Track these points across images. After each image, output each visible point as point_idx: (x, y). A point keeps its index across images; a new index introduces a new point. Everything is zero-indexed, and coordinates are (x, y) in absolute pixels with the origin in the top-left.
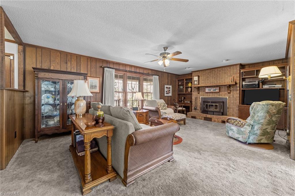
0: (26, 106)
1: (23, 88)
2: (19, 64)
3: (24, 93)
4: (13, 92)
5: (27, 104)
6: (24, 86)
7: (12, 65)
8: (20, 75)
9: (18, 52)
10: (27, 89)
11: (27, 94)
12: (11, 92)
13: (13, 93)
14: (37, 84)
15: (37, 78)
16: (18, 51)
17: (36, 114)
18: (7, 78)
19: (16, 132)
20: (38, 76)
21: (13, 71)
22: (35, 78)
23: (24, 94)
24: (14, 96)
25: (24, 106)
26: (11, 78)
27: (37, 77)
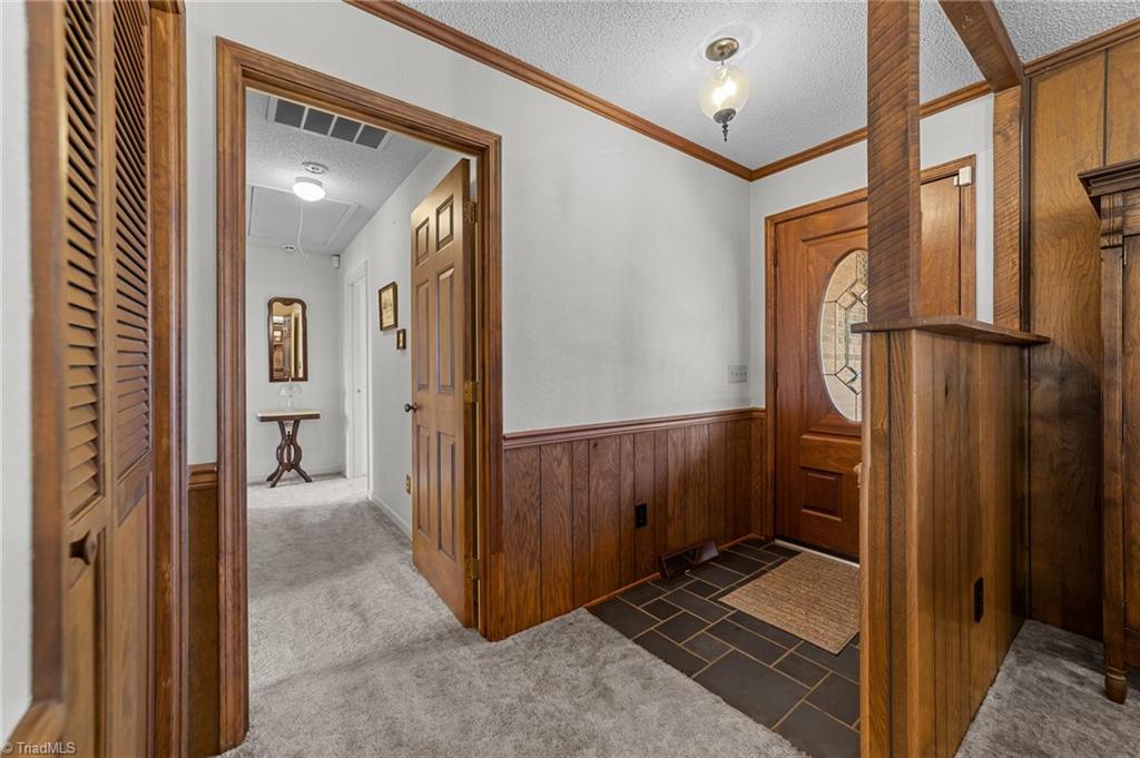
0: (1038, 426)
1: (1017, 326)
2: (999, 196)
3: (1026, 355)
4: (962, 344)
5: (1042, 418)
6: (1026, 312)
7: (968, 214)
8: (1000, 255)
9: (996, 133)
10: (1041, 328)
11: (1041, 358)
12: (950, 344)
13: (963, 354)
14: (1120, 287)
15: (1118, 240)
16: (995, 125)
17: (1107, 493)
18: (947, 284)
19: (979, 586)
20: (1130, 222)
21: (973, 244)
22: (1104, 242)
23: (1022, 358)
24: (969, 371)
25: (1023, 427)
26: (963, 281)
27: (1120, 231)
